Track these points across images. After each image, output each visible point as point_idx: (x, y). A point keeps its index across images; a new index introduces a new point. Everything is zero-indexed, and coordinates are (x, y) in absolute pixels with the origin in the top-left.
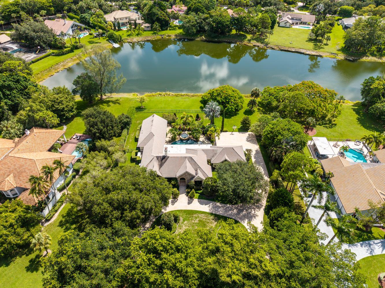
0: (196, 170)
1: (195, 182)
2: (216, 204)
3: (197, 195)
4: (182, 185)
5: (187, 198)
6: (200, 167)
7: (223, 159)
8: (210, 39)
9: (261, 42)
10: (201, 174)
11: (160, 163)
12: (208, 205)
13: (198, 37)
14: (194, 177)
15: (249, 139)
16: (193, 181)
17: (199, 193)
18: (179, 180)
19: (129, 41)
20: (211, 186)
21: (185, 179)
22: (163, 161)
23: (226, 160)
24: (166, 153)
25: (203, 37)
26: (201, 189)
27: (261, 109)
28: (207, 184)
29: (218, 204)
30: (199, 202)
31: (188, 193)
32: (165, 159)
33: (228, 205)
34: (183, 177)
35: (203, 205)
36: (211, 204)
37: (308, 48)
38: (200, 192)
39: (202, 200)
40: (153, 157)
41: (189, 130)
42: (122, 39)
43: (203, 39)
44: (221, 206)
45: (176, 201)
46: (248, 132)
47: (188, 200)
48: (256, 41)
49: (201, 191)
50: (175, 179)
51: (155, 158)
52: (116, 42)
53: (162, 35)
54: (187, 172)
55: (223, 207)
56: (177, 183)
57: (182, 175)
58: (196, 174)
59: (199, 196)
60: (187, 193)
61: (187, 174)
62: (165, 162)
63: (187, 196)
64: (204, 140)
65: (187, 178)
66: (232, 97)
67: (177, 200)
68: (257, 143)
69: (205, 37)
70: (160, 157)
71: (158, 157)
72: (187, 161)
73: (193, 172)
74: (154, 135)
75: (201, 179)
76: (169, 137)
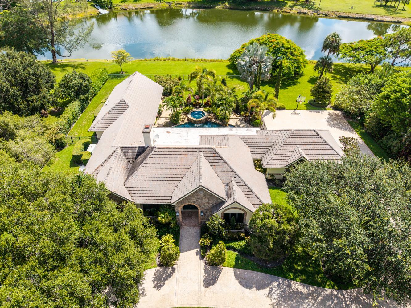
0: (228, 184)
1: (226, 216)
2: (289, 286)
3: (231, 256)
4: (188, 225)
5: (202, 264)
6: (237, 176)
7: (295, 158)
8: (236, 7)
9: (308, 8)
10: (242, 194)
11: (130, 165)
12: (267, 290)
13: (219, 5)
14: (223, 202)
15: (332, 123)
16: (218, 215)
17: (235, 249)
18: (179, 209)
19: (123, 7)
20: (278, 233)
21: (196, 208)
22: (140, 159)
23: (302, 160)
24: (147, 139)
25: (226, 4)
26: (243, 238)
27: (338, 77)
28: (264, 225)
29: (297, 286)
30: (237, 277)
31: (204, 249)
32: (145, 154)
33: (328, 291)
34: (191, 202)
35: (250, 288)
36: (276, 284)
37: (378, 13)
38: (239, 245)
39: (246, 273)
40: (115, 149)
41: (207, 105)
42: (113, 5)
43: (226, 6)
44: (305, 290)
45: (170, 276)
46: (325, 110)
47: (206, 272)
48: (301, 7)
49: (242, 243)
50: (169, 208)
51: (119, 151)
52: (103, 8)
53: (169, 3)
54: (201, 190)
55: (311, 294)
56: (174, 218)
57: (188, 198)
58: (229, 196)
59: (237, 259)
60: (202, 248)
61: (201, 194)
62: (142, 162)
63: (202, 258)
64: (239, 123)
65: (203, 205)
66: (287, 49)
67: (174, 270)
68: (351, 128)
69: (229, 4)
70: (132, 149)
71: (125, 151)
72: (202, 158)
73: (219, 190)
74: (128, 106)
75: (242, 207)
76: (166, 118)
